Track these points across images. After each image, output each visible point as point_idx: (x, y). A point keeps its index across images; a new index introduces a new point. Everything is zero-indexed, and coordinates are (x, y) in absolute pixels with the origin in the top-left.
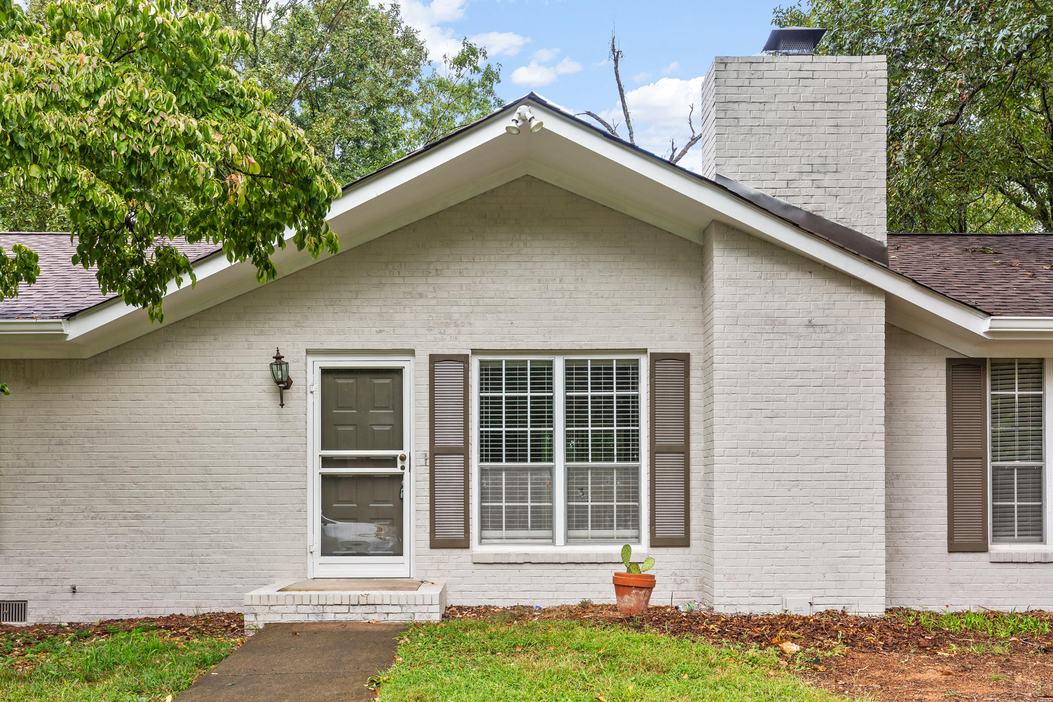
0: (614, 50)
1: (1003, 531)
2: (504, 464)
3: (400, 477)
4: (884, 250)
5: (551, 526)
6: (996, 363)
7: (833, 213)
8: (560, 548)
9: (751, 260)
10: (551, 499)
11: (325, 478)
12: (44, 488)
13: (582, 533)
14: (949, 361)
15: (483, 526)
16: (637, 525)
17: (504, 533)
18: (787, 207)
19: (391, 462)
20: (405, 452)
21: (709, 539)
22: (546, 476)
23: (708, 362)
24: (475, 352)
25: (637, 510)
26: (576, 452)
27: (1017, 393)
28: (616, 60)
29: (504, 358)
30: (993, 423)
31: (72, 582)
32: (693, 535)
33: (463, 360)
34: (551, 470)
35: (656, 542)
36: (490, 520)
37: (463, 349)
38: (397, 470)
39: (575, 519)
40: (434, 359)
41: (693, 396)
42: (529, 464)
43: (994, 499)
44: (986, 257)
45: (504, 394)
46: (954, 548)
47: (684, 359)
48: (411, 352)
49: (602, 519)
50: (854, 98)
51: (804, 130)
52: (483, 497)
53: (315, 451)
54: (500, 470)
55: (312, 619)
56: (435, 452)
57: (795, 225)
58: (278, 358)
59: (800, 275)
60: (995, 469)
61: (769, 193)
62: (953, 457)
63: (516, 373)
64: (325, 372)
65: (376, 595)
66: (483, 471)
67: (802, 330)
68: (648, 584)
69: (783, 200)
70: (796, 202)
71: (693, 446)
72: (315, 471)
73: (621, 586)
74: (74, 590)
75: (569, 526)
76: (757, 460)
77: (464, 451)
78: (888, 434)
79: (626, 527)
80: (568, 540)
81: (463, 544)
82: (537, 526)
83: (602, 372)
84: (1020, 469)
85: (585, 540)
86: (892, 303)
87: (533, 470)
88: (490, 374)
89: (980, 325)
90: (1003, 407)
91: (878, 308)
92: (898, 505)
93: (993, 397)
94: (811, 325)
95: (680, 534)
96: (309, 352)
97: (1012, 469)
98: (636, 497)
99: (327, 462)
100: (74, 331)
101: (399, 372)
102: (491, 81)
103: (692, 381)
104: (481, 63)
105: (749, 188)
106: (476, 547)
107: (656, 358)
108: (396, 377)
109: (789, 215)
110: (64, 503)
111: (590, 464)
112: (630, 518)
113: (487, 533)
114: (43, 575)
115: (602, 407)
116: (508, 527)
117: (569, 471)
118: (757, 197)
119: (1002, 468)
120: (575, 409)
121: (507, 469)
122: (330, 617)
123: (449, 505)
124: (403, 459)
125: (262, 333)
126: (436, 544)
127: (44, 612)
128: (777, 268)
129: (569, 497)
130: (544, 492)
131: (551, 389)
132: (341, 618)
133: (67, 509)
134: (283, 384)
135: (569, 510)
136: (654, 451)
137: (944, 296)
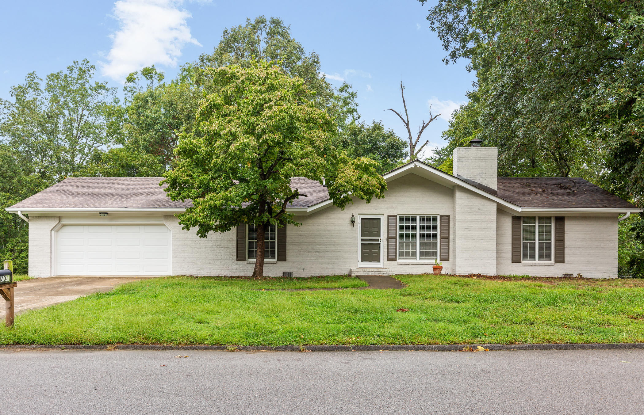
0: (401, 86)
1: (525, 258)
2: (405, 241)
3: (380, 244)
4: (497, 192)
5: (416, 256)
6: (524, 218)
7: (485, 183)
8: (418, 261)
9: (465, 194)
10: (416, 249)
11: (362, 244)
12: (297, 246)
13: (423, 257)
14: (512, 217)
15: (399, 256)
16: (436, 256)
17: (404, 257)
18: (474, 182)
19: (378, 240)
20: (381, 238)
21: (454, 259)
22: (415, 244)
23: (455, 218)
24: (398, 214)
25: (436, 252)
26: (422, 237)
27: (529, 225)
28: (402, 90)
29: (405, 216)
30: (523, 232)
31: (303, 268)
32: (450, 258)
33: (396, 216)
34: (416, 242)
35: (441, 260)
36: (401, 254)
37: (395, 213)
38: (379, 242)
39: (422, 254)
40: (389, 216)
41: (450, 225)
42: (411, 241)
43: (523, 250)
44: (526, 187)
45: (405, 224)
46: (513, 261)
47: (448, 216)
48: (383, 214)
49: (428, 254)
50: (490, 157)
51: (478, 164)
52: (399, 249)
53: (359, 237)
54: (404, 242)
55: (367, 275)
56: (389, 238)
57: (476, 187)
58: (353, 216)
59: (476, 198)
60: (523, 243)
61: (469, 179)
62: (513, 240)
63: (408, 219)
64: (362, 219)
65: (381, 270)
66: (400, 243)
67: (477, 210)
68: (441, 268)
69: (473, 180)
70: (476, 181)
71: (450, 237)
72: (360, 242)
73: (435, 269)
74: (304, 270)
75: (420, 256)
76: (466, 240)
77: (396, 238)
78: (497, 234)
79: (434, 256)
80: (420, 259)
81: (395, 260)
82: (412, 256)
83: (428, 219)
84: (529, 243)
85: (424, 259)
86: (498, 204)
87: (411, 242)
88: (402, 219)
89: (519, 209)
90: (525, 228)
91: (495, 206)
92: (500, 251)
93: (523, 226)
94: (479, 209)
95: (447, 258)
96: (359, 214)
97: (528, 243)
98: (436, 249)
99: (362, 240)
100: (309, 210)
101: (380, 219)
102: (353, 97)
103: (450, 221)
104: (350, 90)
105: (465, 177)
106: (398, 261)
107: (441, 216)
108: (379, 220)
109: (474, 184)
110: (301, 249)
111: (425, 241)
112: (435, 254)
113: (400, 257)
114: (296, 266)
115: (428, 228)
116: (405, 256)
117: (420, 243)
118: (467, 180)
119: (525, 243)
120: (422, 228)
121: (405, 242)
122: (370, 274)
123: (392, 251)
124: (381, 239)
125: (348, 210)
126: (389, 260)
127: (297, 275)
128: (471, 196)
129: (420, 249)
130: (414, 248)
131: (416, 223)
132: (373, 274)
133: (303, 251)
134: (353, 222)
135: (420, 252)
136: (441, 238)
137: (510, 203)
